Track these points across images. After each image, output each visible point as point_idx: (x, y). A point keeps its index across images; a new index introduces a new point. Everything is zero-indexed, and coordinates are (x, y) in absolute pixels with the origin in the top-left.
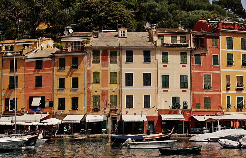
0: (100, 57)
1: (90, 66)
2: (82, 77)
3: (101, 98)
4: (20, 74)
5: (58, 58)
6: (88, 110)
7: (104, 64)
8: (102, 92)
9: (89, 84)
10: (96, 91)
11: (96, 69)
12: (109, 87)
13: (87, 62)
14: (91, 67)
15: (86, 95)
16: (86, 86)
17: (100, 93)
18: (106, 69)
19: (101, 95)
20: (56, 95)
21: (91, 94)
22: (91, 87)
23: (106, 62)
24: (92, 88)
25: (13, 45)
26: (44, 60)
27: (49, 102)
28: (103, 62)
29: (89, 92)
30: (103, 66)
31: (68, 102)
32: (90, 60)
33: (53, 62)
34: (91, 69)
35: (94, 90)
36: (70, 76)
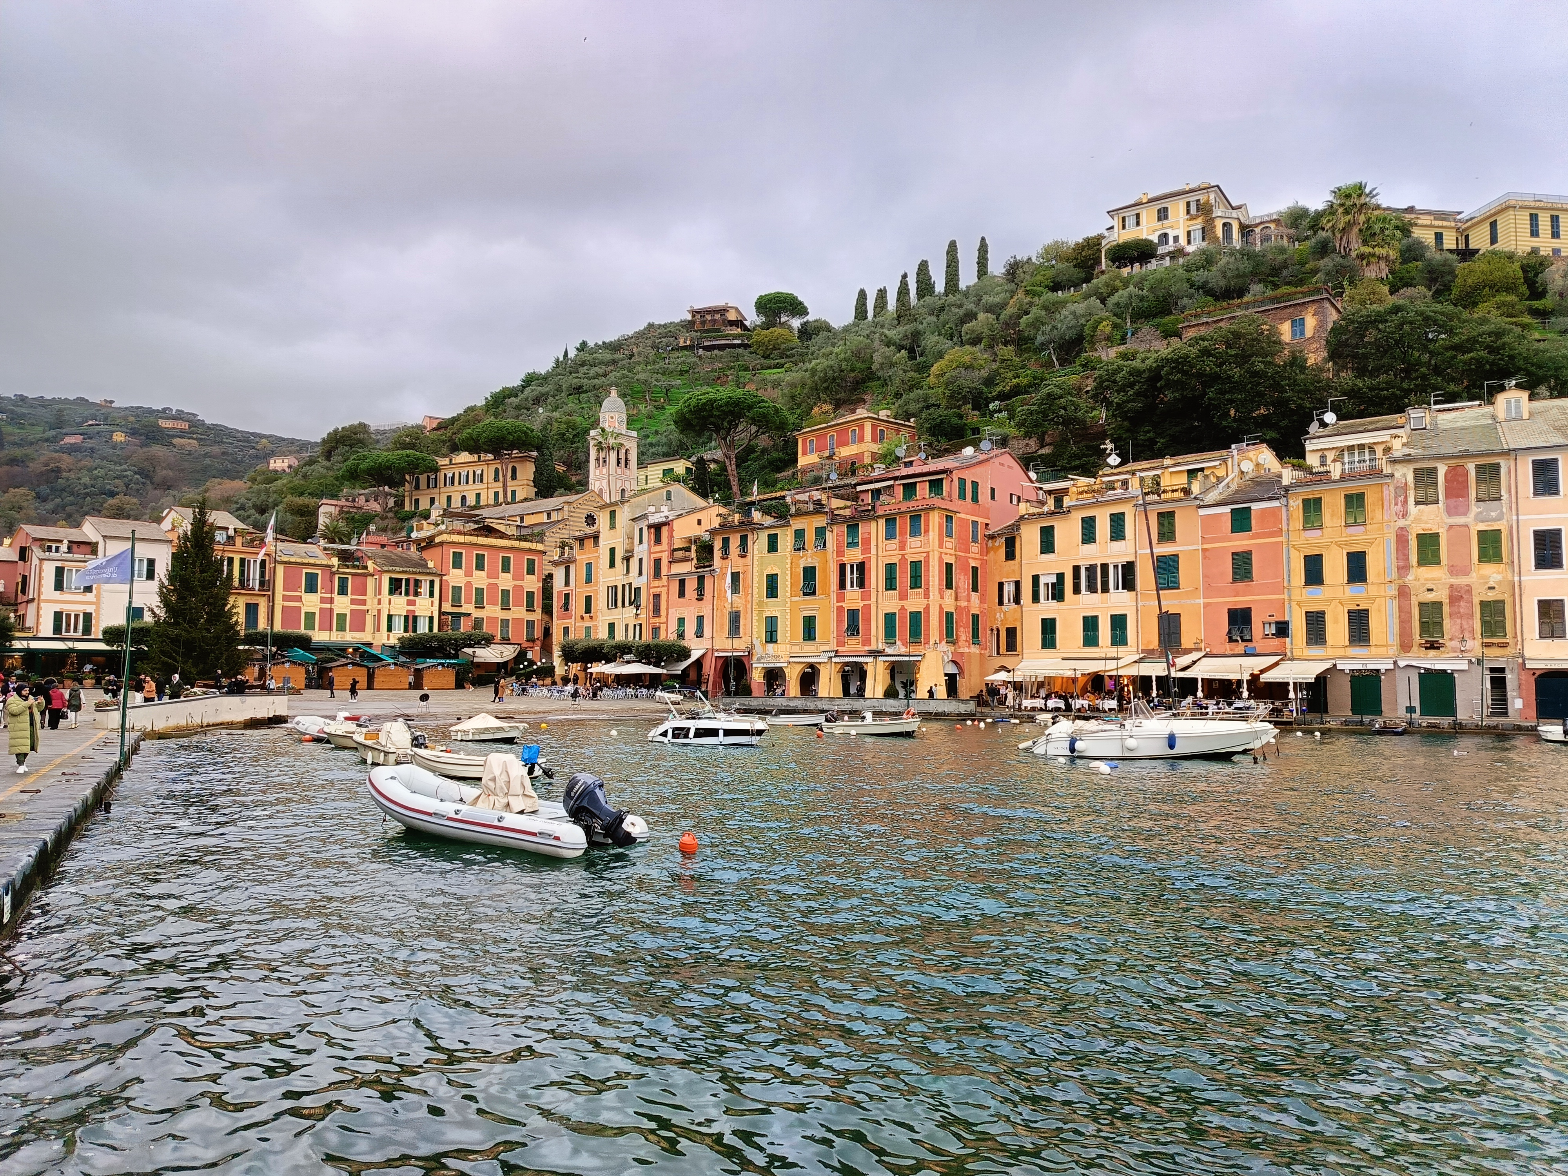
0: (1441, 486)
1: (1405, 515)
2: (1381, 549)
3: (1446, 609)
4: (1185, 548)
5: (1301, 498)
6: (1405, 646)
7: (1456, 508)
8: (1452, 592)
9: (1404, 568)
10: (1429, 590)
11: (1426, 523)
12: (1474, 575)
13: (1396, 504)
14: (1411, 518)
15: (1396, 603)
16: (1395, 575)
17: (1441, 595)
18: (1460, 520)
19: (1446, 601)
20: (1298, 605)
21: (1413, 598)
22: (1410, 577)
23: (1462, 499)
24: (1417, 579)
25: (1158, 472)
26: (1255, 506)
27: (1277, 623)
28: (1452, 502)
29: (1404, 591)
30: (1451, 511)
31: (1336, 621)
32: (1406, 498)
33: (1284, 509)
34: (1407, 523)
35: (1424, 585)
36: (1339, 546)
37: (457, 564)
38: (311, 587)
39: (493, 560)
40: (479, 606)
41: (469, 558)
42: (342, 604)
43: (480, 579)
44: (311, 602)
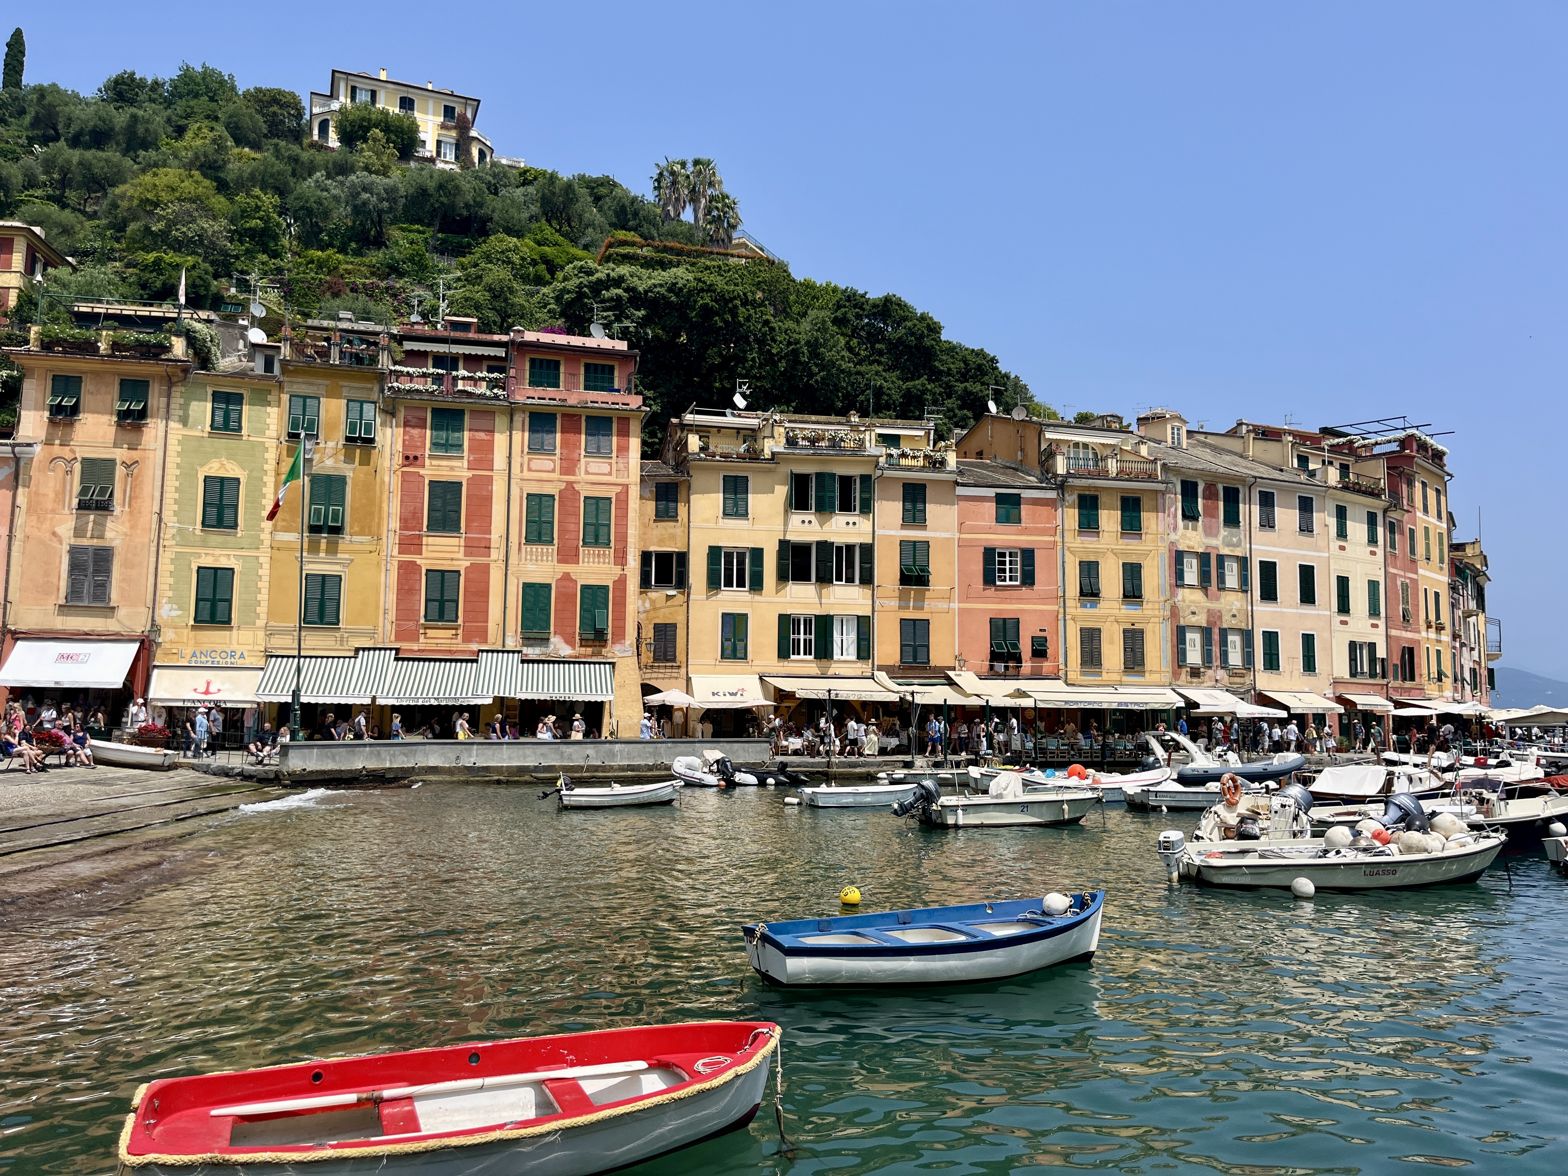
0: (1200, 500)
1: (1175, 528)
2: (1155, 563)
4: (938, 535)
5: (1076, 493)
6: (1176, 674)
7: (1210, 528)
8: (1208, 616)
9: (1174, 587)
10: (1193, 613)
12: (1222, 600)
13: (1168, 516)
14: (1179, 533)
15: (1168, 624)
16: (1168, 594)
17: (1201, 619)
18: (1212, 542)
19: (1205, 626)
20: (1073, 620)
21: (1181, 620)
22: (1180, 597)
23: (1214, 520)
24: (1184, 601)
26: (1024, 494)
28: (1208, 520)
29: (1174, 612)
30: (1207, 531)
31: (1111, 641)
32: (1176, 510)
33: (1059, 504)
34: (1177, 537)
35: (1189, 607)
36: (1115, 554)
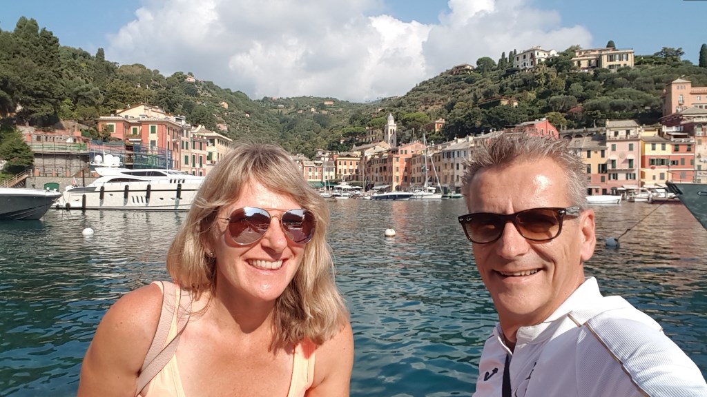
37: (340, 164)
38: (310, 171)
39: (348, 163)
40: (345, 173)
41: (343, 162)
42: (316, 174)
43: (345, 167)
44: (310, 174)
